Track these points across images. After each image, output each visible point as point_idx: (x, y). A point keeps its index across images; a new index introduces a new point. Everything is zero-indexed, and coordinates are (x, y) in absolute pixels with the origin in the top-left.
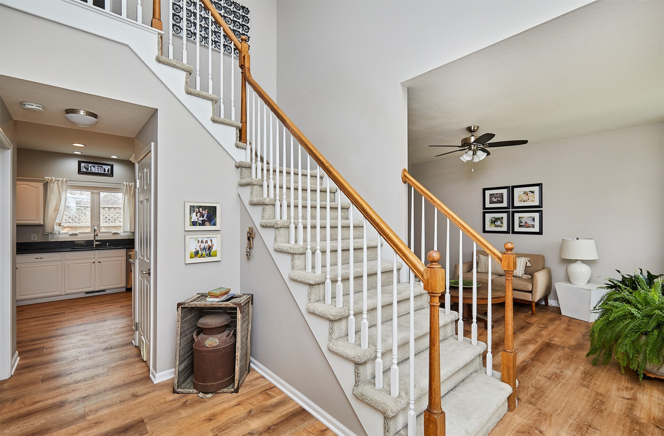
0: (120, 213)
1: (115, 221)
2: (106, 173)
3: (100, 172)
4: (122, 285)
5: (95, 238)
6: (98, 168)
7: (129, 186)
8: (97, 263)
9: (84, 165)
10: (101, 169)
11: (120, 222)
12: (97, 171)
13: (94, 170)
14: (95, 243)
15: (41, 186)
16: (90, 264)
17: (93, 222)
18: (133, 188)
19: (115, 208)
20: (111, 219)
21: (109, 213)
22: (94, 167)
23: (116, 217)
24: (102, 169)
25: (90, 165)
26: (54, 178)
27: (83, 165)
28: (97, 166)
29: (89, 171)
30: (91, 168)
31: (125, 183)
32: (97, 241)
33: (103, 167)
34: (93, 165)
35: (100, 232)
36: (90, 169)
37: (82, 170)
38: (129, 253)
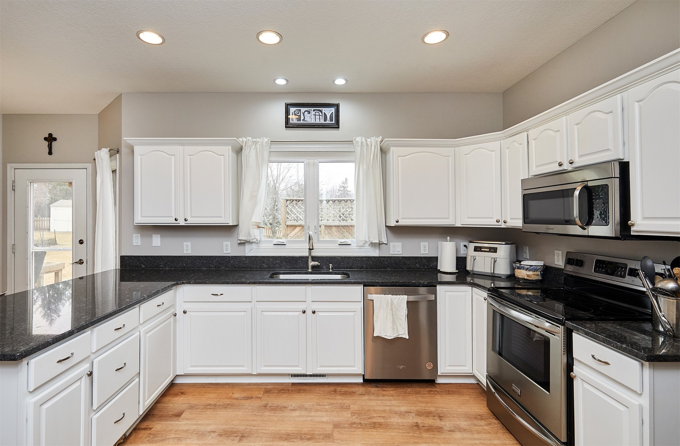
0: (352, 208)
1: (346, 219)
2: (328, 122)
3: (318, 121)
4: (356, 369)
5: (310, 253)
6: (315, 115)
7: (367, 145)
8: (309, 312)
9: (295, 111)
10: (319, 115)
11: (352, 220)
12: (313, 121)
13: (309, 118)
14: (311, 263)
15: (227, 151)
16: (297, 314)
17: (308, 220)
18: (373, 147)
19: (346, 200)
20: (341, 215)
21: (340, 208)
22: (309, 112)
23: (348, 212)
24: (322, 116)
25: (303, 110)
26: (250, 138)
27: (292, 110)
28: (314, 110)
29: (302, 122)
30: (304, 115)
31: (359, 140)
32: (314, 259)
33: (323, 112)
34: (307, 109)
35: (319, 241)
36: (302, 118)
37: (291, 122)
38: (370, 297)
